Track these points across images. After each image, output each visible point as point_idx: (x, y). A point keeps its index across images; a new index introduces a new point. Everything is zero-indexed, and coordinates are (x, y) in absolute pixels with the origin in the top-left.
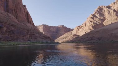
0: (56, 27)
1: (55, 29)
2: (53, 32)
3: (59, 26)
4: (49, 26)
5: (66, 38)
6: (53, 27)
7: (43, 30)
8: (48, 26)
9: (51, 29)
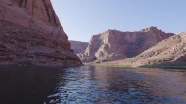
0: (138, 32)
1: (134, 37)
2: (131, 44)
3: (144, 30)
4: (122, 32)
5: (158, 54)
6: (131, 34)
7: (109, 40)
8: (119, 32)
9: (127, 37)
